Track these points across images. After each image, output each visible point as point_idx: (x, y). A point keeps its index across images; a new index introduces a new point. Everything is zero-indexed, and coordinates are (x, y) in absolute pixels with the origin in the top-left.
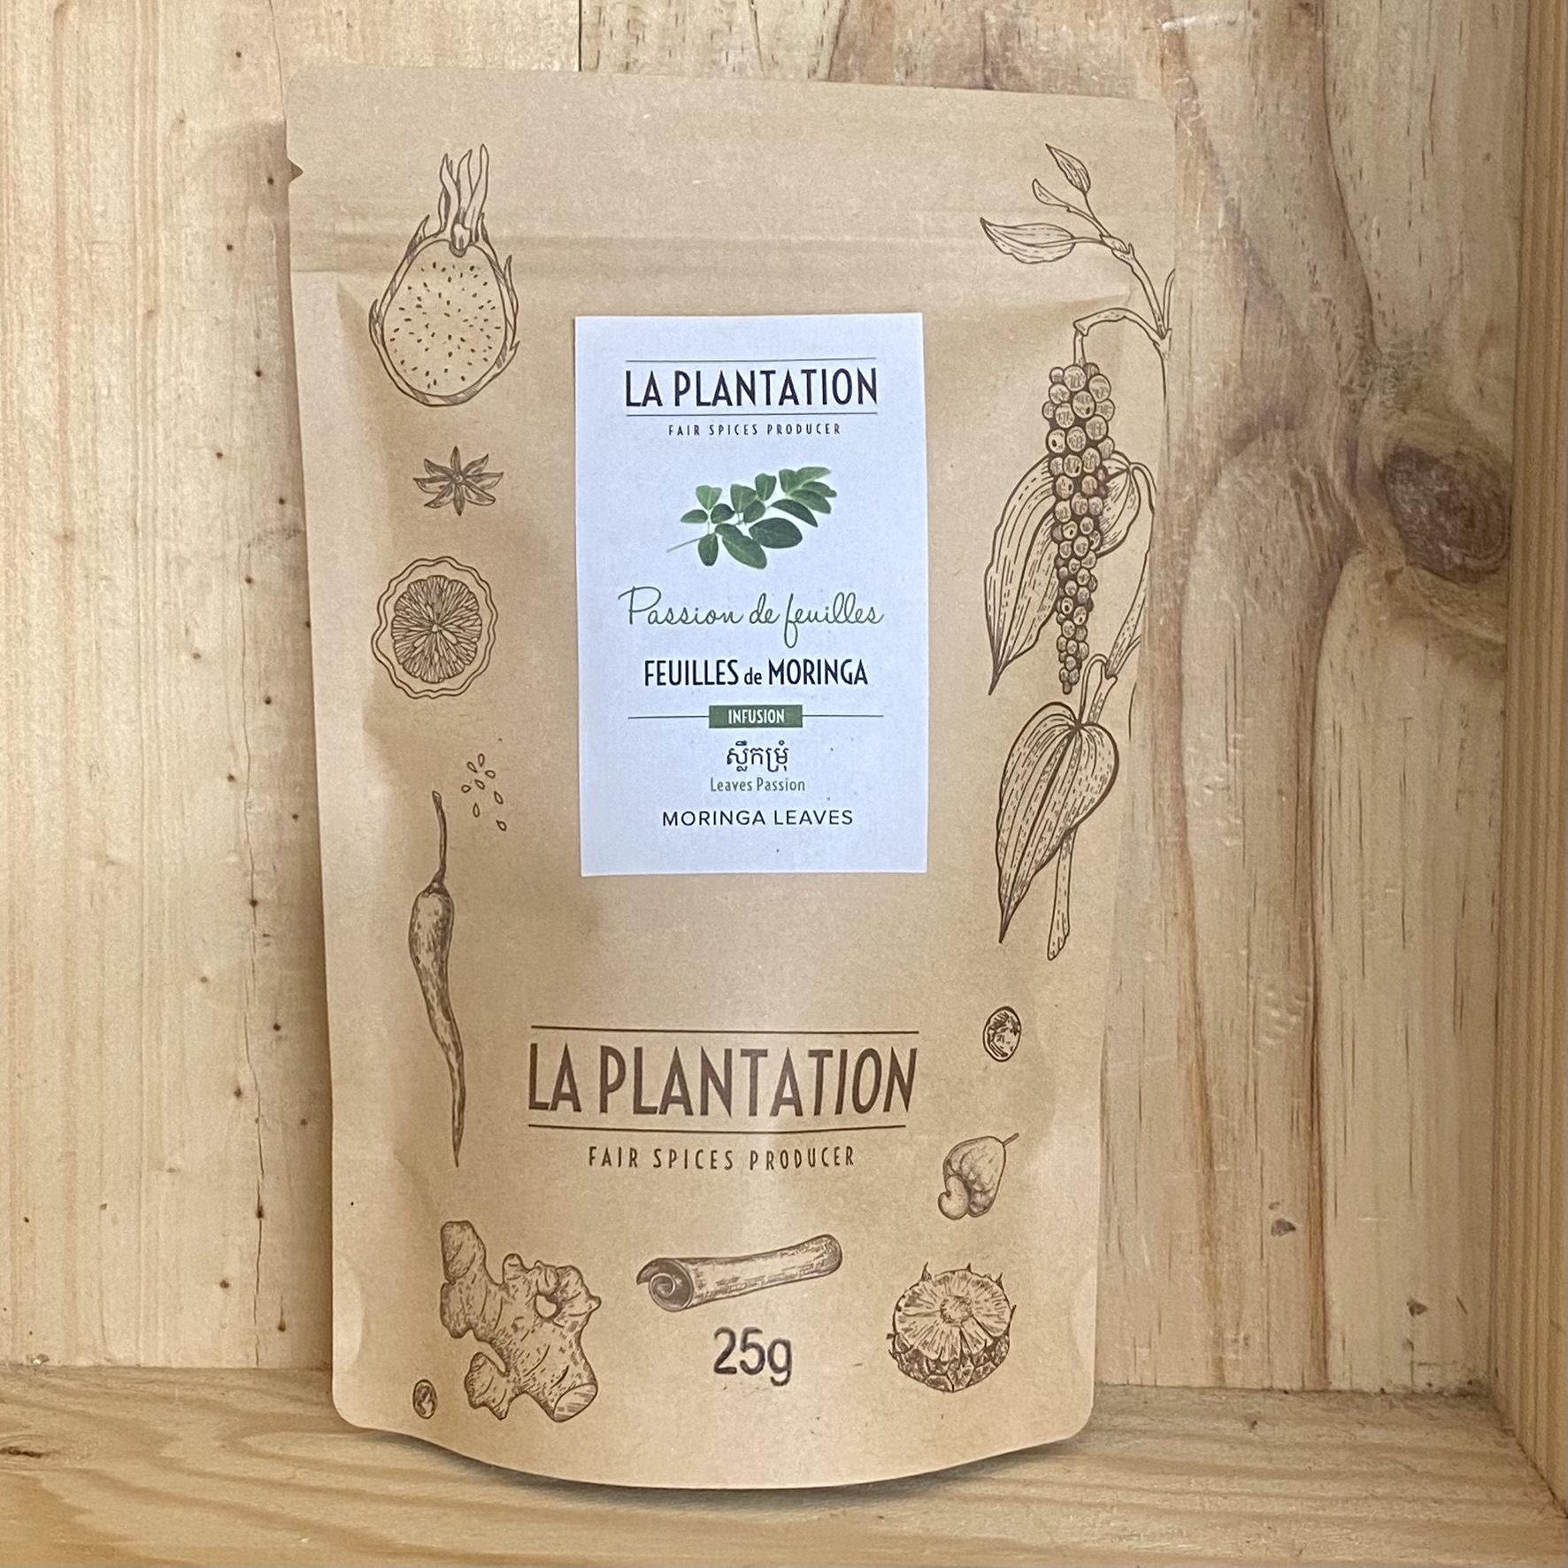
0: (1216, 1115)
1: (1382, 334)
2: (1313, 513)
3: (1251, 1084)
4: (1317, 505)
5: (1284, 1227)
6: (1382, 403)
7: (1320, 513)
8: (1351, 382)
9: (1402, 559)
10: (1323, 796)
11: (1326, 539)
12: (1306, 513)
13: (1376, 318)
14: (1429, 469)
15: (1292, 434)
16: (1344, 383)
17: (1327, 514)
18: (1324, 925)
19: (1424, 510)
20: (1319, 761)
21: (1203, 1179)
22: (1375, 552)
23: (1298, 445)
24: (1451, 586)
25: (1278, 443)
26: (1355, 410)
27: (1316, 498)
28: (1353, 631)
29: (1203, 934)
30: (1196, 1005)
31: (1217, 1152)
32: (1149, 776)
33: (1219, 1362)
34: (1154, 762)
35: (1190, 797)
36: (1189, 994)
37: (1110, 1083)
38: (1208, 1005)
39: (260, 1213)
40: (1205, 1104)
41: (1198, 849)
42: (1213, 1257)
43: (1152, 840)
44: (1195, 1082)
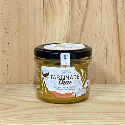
21: (120, 60)
29: (120, 31)
30: (119, 39)
31: (121, 57)
32: (113, 12)
33: (121, 81)
34: (114, 10)
35: (118, 14)
36: (118, 38)
37: (109, 49)
38: (120, 39)
39: (7, 66)
40: (120, 51)
41: (119, 20)
42: (121, 69)
43: (113, 19)
44: (119, 48)
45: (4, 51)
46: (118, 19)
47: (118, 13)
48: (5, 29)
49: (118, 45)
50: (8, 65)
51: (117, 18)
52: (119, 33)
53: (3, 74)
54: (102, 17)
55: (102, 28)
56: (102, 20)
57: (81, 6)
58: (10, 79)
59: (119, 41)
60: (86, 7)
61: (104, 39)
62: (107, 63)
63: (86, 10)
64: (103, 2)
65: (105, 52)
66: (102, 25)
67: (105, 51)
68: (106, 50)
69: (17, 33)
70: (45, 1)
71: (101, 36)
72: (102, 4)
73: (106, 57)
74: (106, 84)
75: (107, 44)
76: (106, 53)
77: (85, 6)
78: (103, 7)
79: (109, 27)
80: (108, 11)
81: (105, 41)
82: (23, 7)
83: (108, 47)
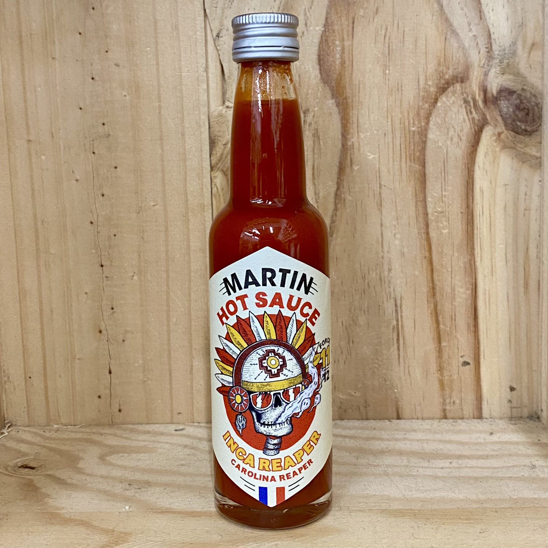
0: (442, 326)
1: (494, 47)
2: (471, 113)
3: (453, 315)
4: (473, 110)
5: (466, 363)
6: (495, 72)
7: (474, 112)
8: (484, 64)
9: (504, 128)
10: (477, 213)
11: (476, 121)
12: (469, 113)
13: (493, 41)
14: (513, 95)
15: (463, 85)
16: (482, 65)
17: (477, 113)
18: (478, 259)
19: (511, 110)
20: (475, 201)
21: (438, 349)
22: (494, 126)
23: (465, 88)
24: (521, 137)
25: (458, 88)
26: (486, 75)
27: (472, 107)
28: (486, 154)
29: (435, 263)
30: (434, 288)
31: (442, 339)
32: (414, 209)
33: (444, 410)
34: (416, 204)
35: (430, 216)
36: (431, 285)
37: (404, 317)
38: (438, 288)
39: (110, 372)
40: (437, 322)
41: (433, 234)
42: (442, 374)
43: (416, 231)
44: (434, 315)
45: (100, 332)
46: (430, 230)
47: (430, 210)
48: (102, 266)
49: (432, 306)
50: (112, 371)
51: (427, 226)
52: (432, 271)
53: (99, 397)
54: (382, 225)
55: (383, 258)
56: (382, 234)
57: (321, 194)
58: (120, 411)
59: (434, 294)
60: (335, 198)
61: (389, 287)
62: (401, 360)
63: (336, 204)
64: (383, 183)
65: (394, 328)
66: (382, 247)
67: (395, 322)
68: (397, 321)
69: (136, 278)
70: (215, 185)
71: (381, 280)
72: (380, 187)
73: (398, 340)
74: (399, 418)
75: (399, 302)
76: (398, 330)
77: (333, 195)
78: (383, 195)
79: (403, 254)
80: (399, 208)
81: (393, 295)
82: (153, 204)
83: (402, 312)
